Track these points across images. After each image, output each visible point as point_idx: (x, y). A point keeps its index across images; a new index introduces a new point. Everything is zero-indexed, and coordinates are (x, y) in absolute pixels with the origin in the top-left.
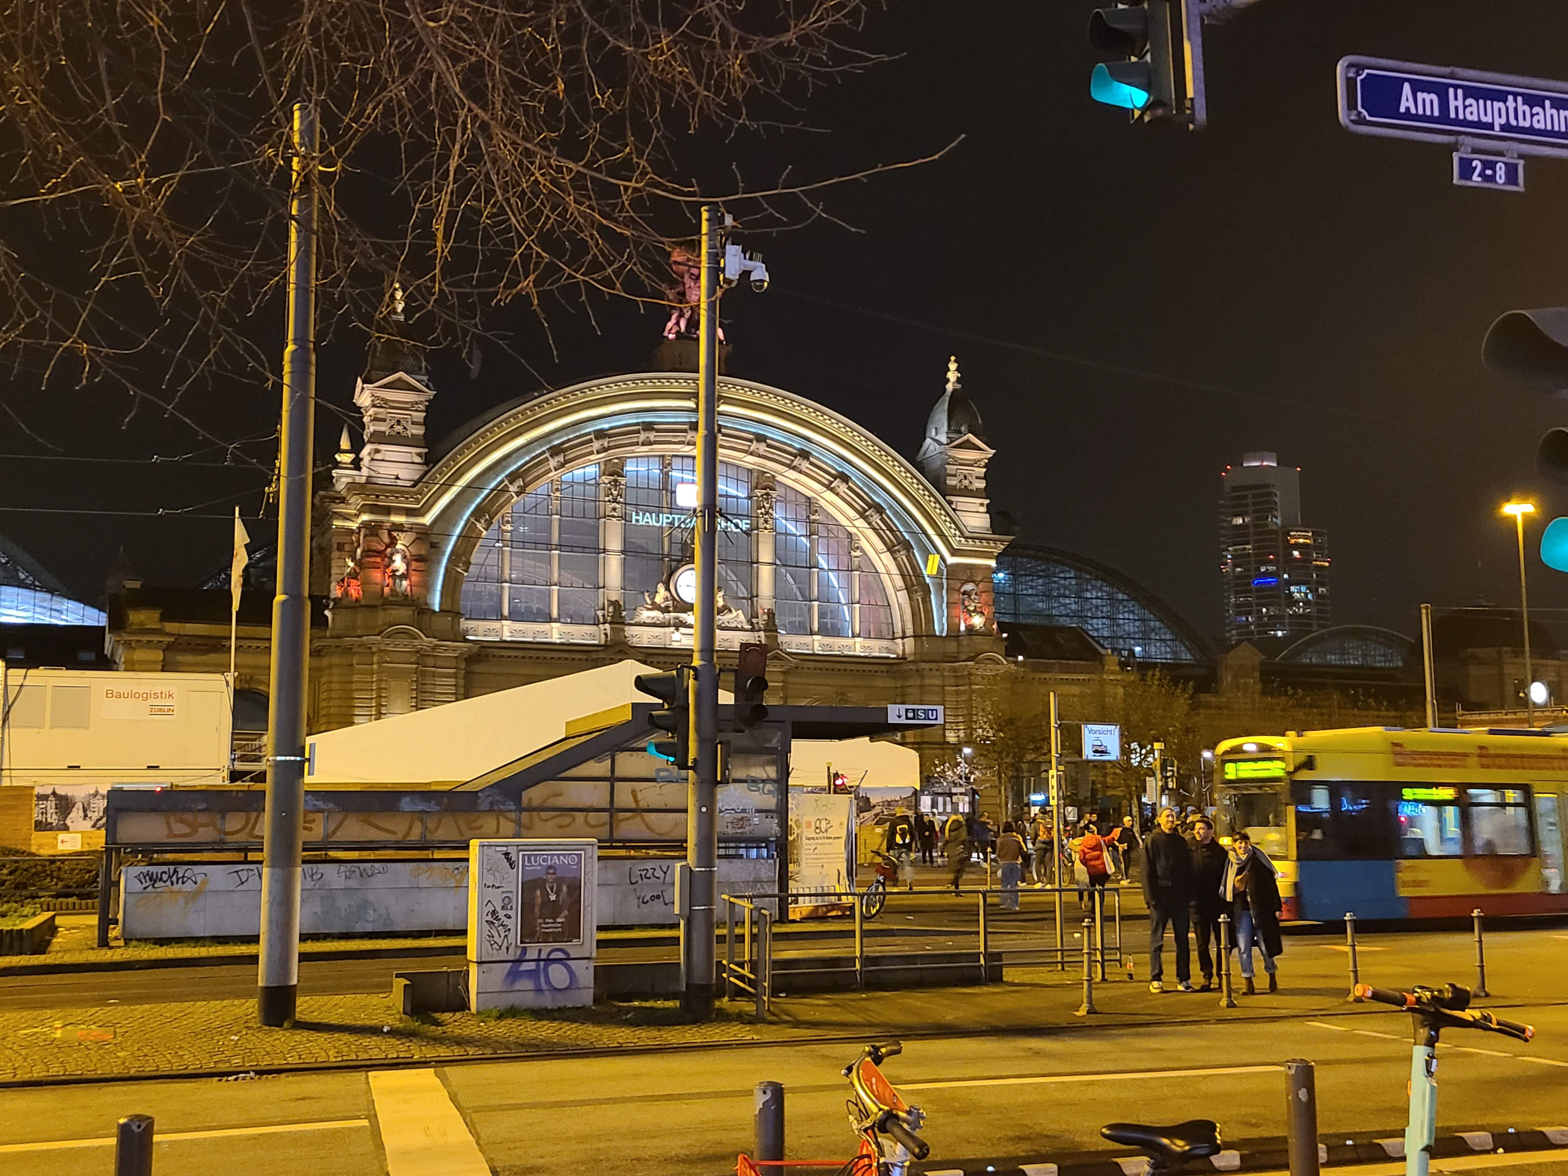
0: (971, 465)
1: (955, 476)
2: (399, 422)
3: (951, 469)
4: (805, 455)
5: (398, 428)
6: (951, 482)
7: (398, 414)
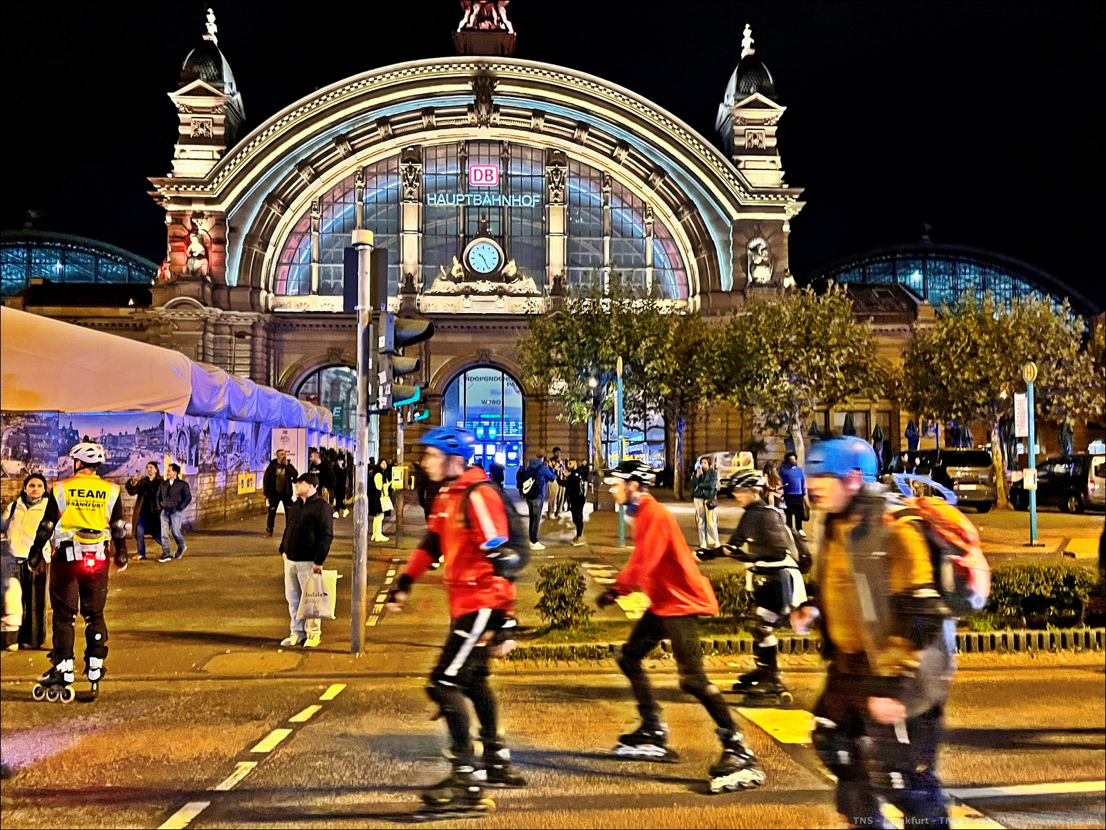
0: (762, 125)
1: (744, 136)
2: (202, 126)
3: (739, 129)
4: (583, 126)
5: (201, 131)
6: (739, 142)
7: (203, 118)
